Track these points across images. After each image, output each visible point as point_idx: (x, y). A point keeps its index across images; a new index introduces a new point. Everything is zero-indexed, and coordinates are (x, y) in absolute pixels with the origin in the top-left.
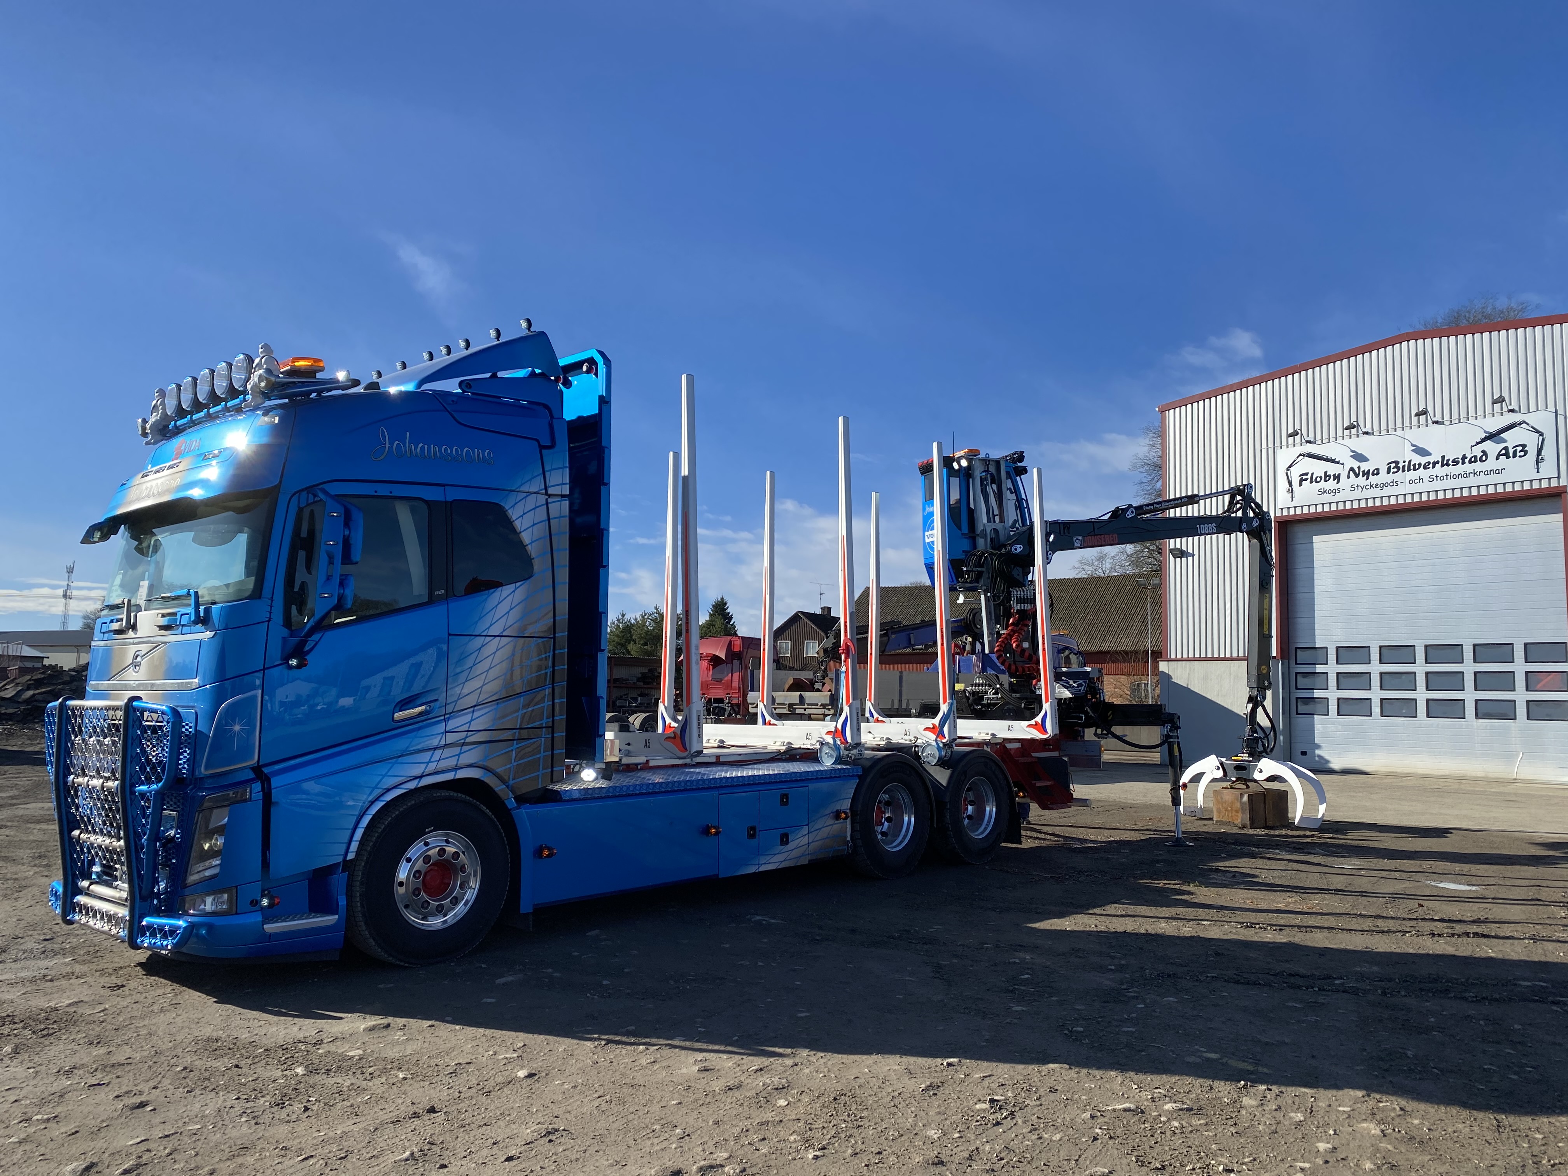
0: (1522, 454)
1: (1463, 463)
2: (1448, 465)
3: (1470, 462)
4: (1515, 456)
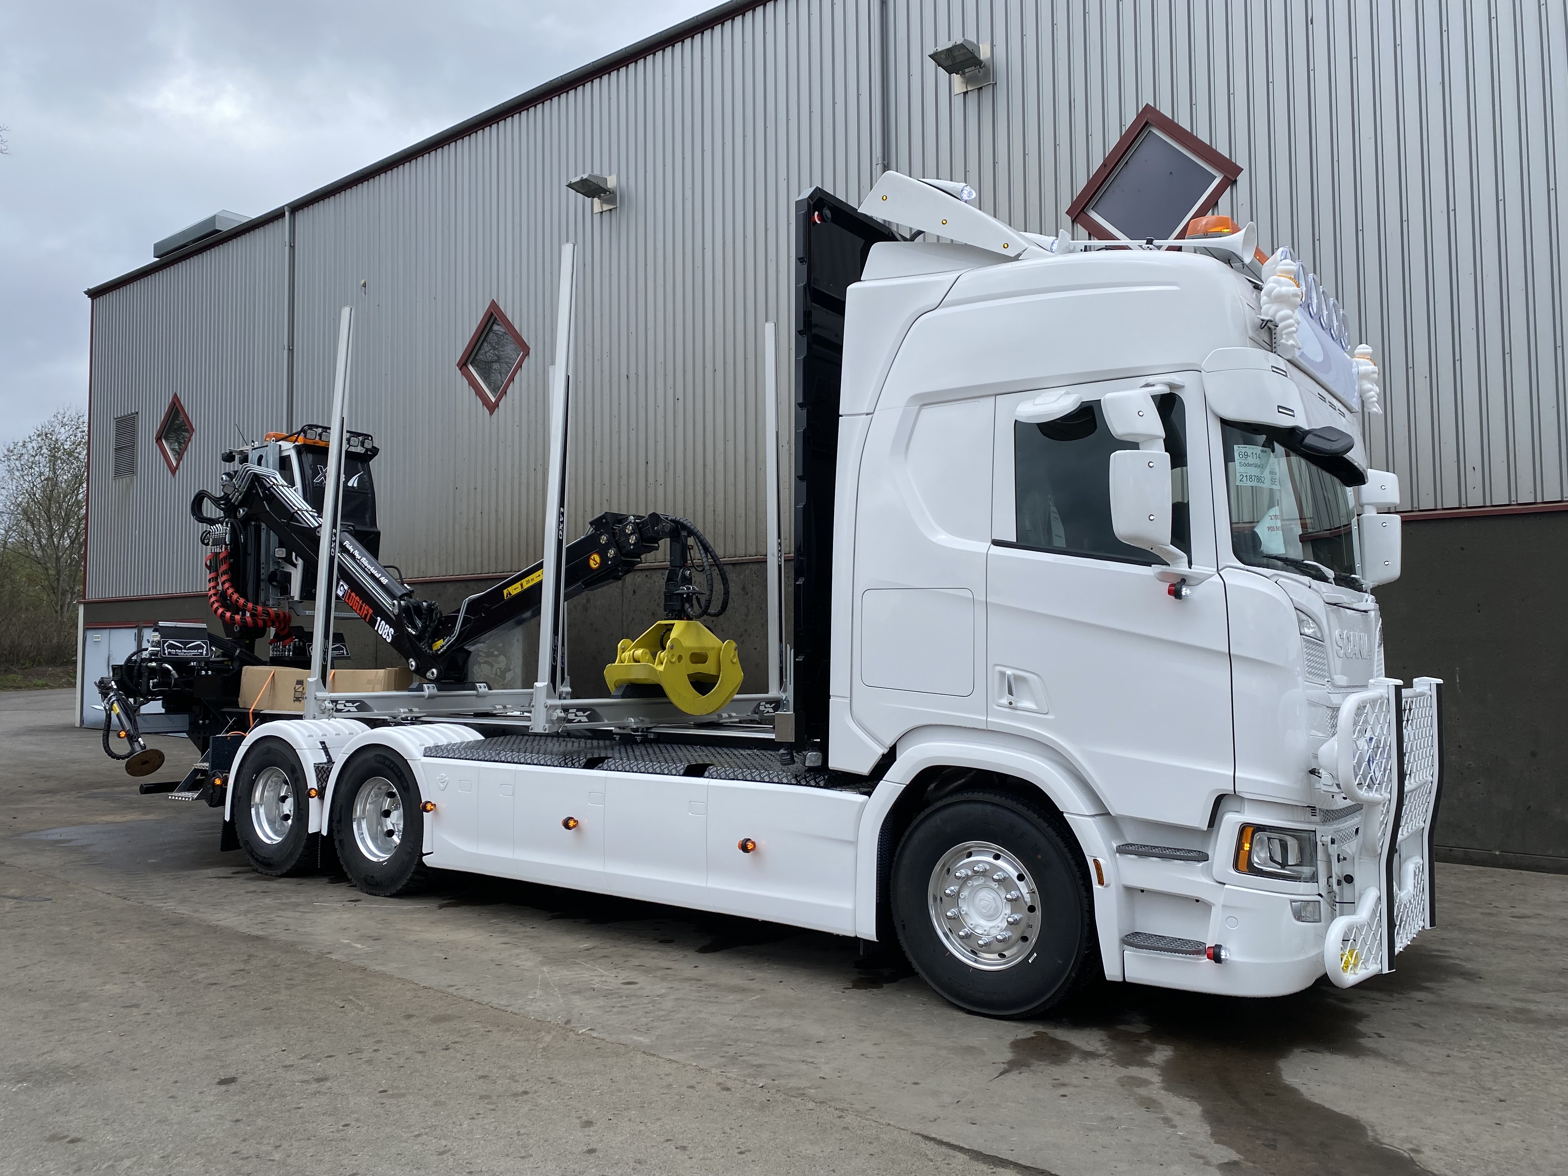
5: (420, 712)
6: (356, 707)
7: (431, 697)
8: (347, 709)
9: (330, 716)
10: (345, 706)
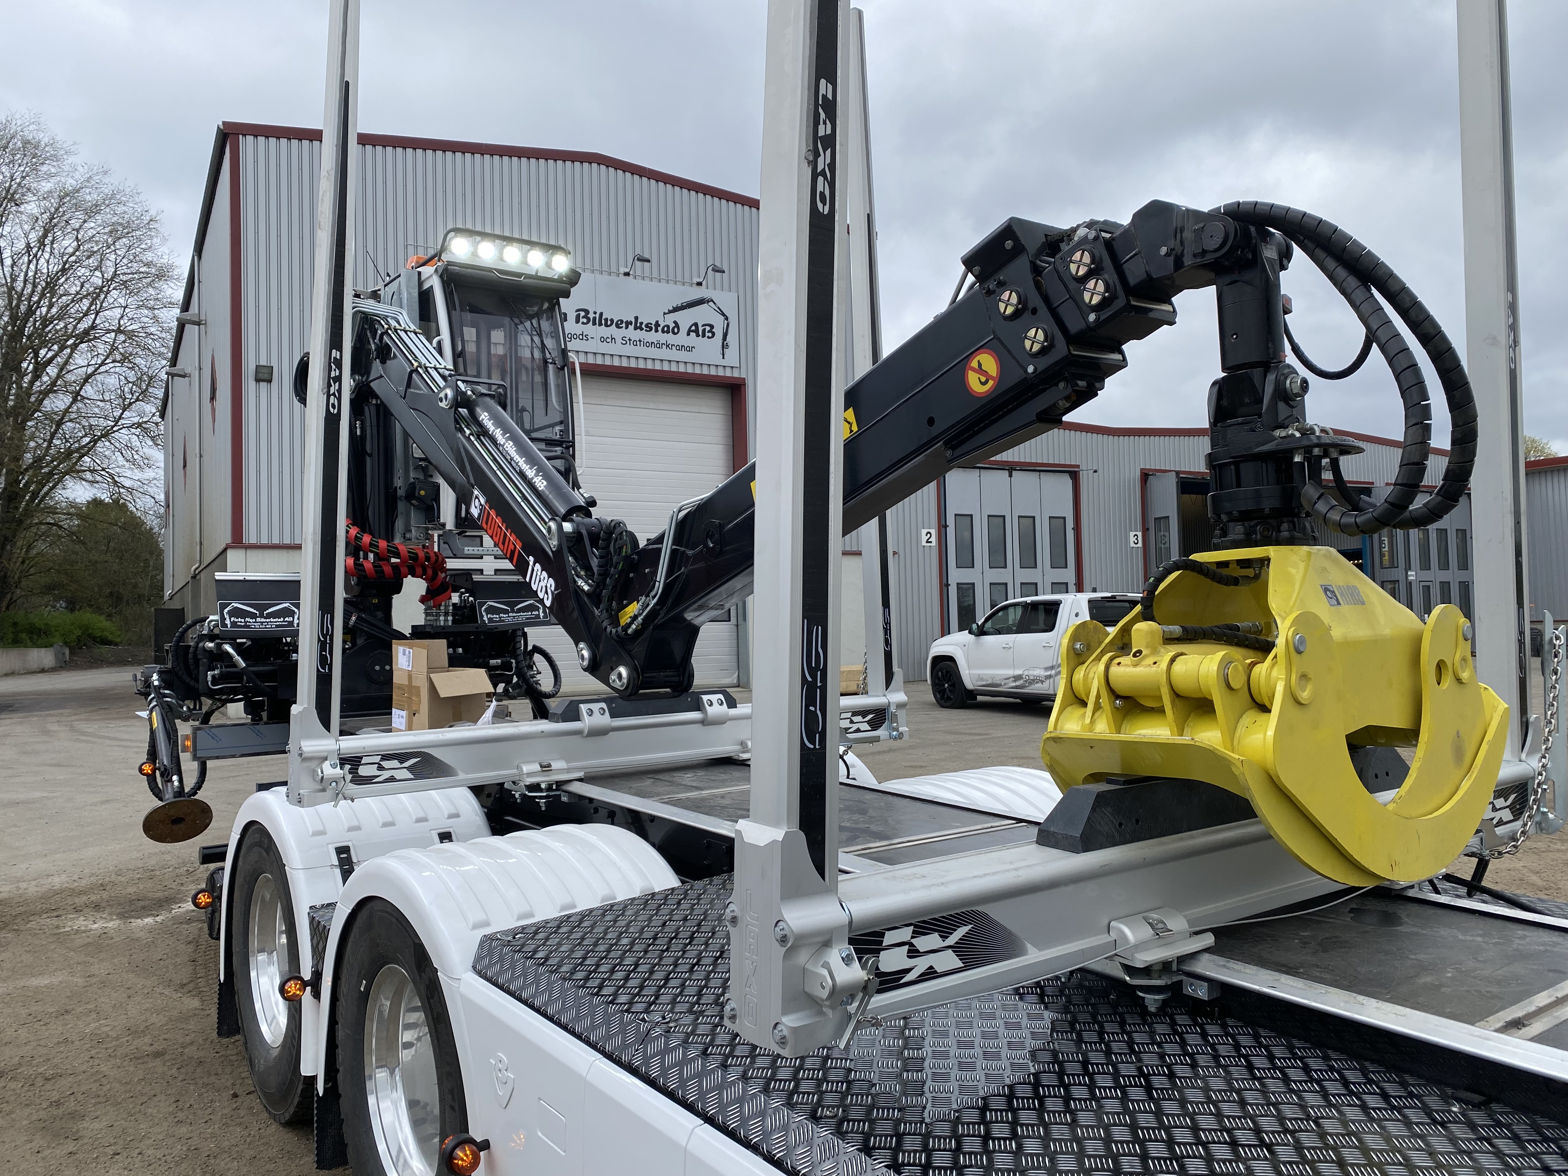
0: (710, 335)
1: (657, 331)
2: (642, 329)
3: (663, 332)
4: (704, 336)
5: (568, 771)
7: (596, 733)
8: (386, 775)
9: (338, 795)
10: (381, 768)
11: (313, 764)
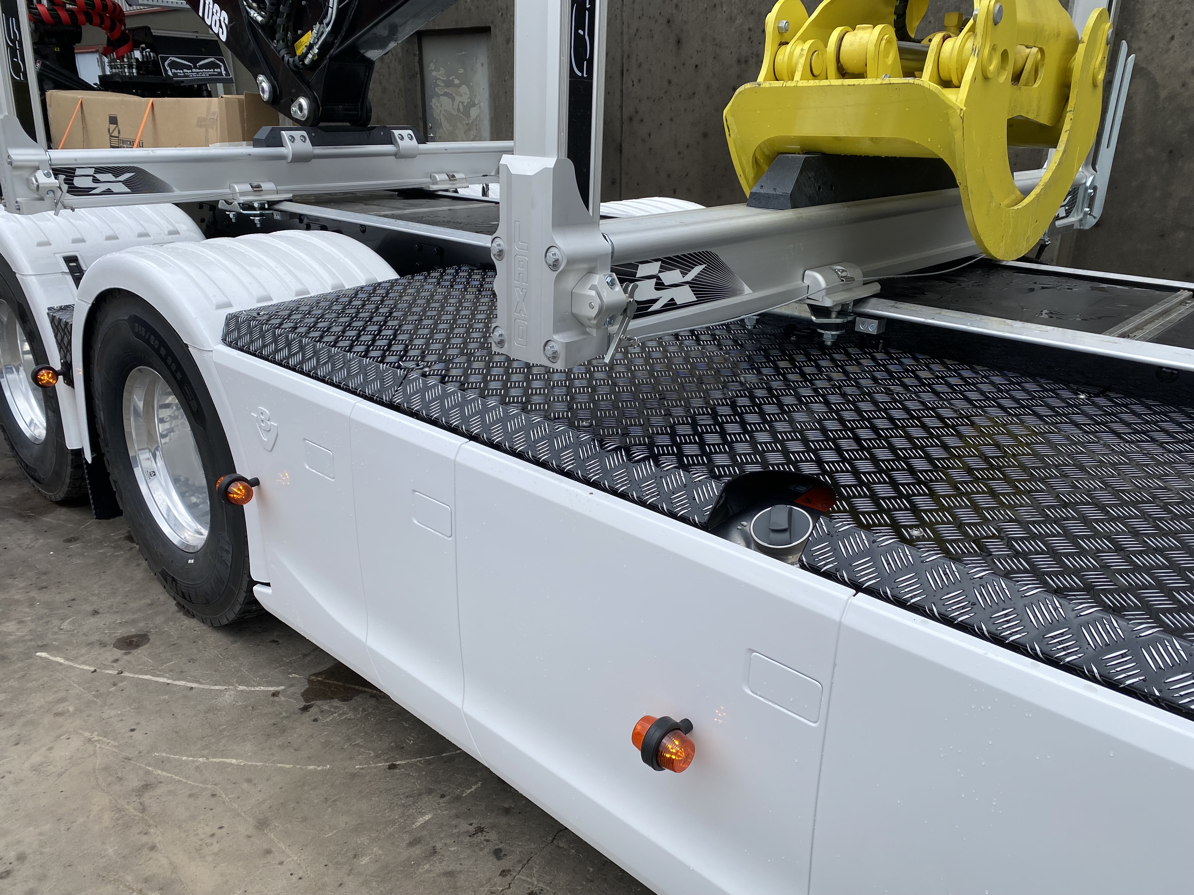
5: (277, 192)
6: (125, 182)
7: (300, 159)
8: (102, 187)
9: (57, 206)
10: (96, 180)
11: (25, 174)
